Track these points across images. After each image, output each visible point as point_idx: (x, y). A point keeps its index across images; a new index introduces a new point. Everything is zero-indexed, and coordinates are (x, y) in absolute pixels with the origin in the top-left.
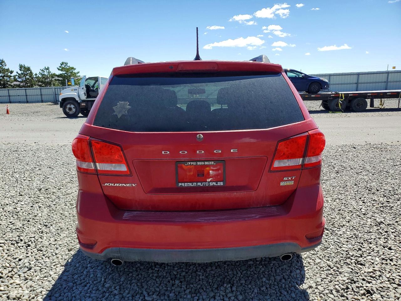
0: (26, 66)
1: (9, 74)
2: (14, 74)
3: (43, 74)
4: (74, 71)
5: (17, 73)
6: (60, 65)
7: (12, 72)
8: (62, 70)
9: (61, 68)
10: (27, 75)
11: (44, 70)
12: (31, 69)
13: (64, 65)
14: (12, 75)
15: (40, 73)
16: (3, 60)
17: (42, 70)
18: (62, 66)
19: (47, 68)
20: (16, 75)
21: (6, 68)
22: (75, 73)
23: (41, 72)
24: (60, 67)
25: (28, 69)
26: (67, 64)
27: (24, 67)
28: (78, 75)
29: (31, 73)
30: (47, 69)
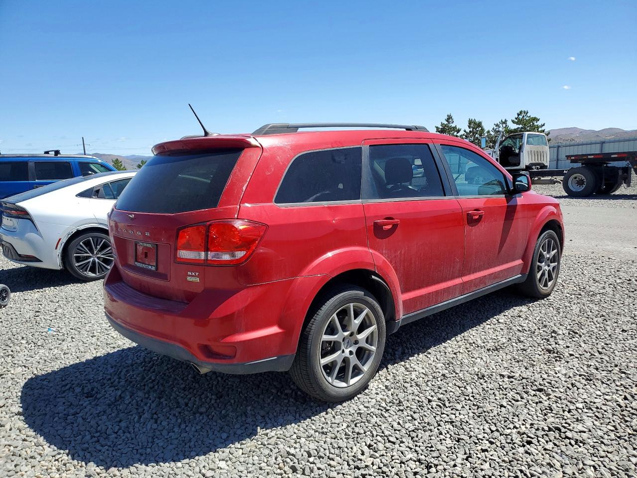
0: (477, 121)
1: (455, 133)
2: (462, 132)
3: (497, 130)
4: (535, 124)
5: (465, 131)
6: (517, 116)
7: (458, 131)
8: (517, 123)
9: (516, 121)
10: (476, 134)
11: (499, 124)
12: (483, 124)
13: (523, 114)
14: (459, 134)
15: (493, 129)
16: (450, 115)
17: (497, 125)
18: (520, 116)
19: (504, 121)
20: (464, 135)
21: (453, 125)
22: (538, 127)
23: (495, 128)
24: (516, 119)
25: (479, 125)
26: (527, 112)
27: (475, 123)
28: (543, 128)
29: (483, 130)
30: (504, 123)
